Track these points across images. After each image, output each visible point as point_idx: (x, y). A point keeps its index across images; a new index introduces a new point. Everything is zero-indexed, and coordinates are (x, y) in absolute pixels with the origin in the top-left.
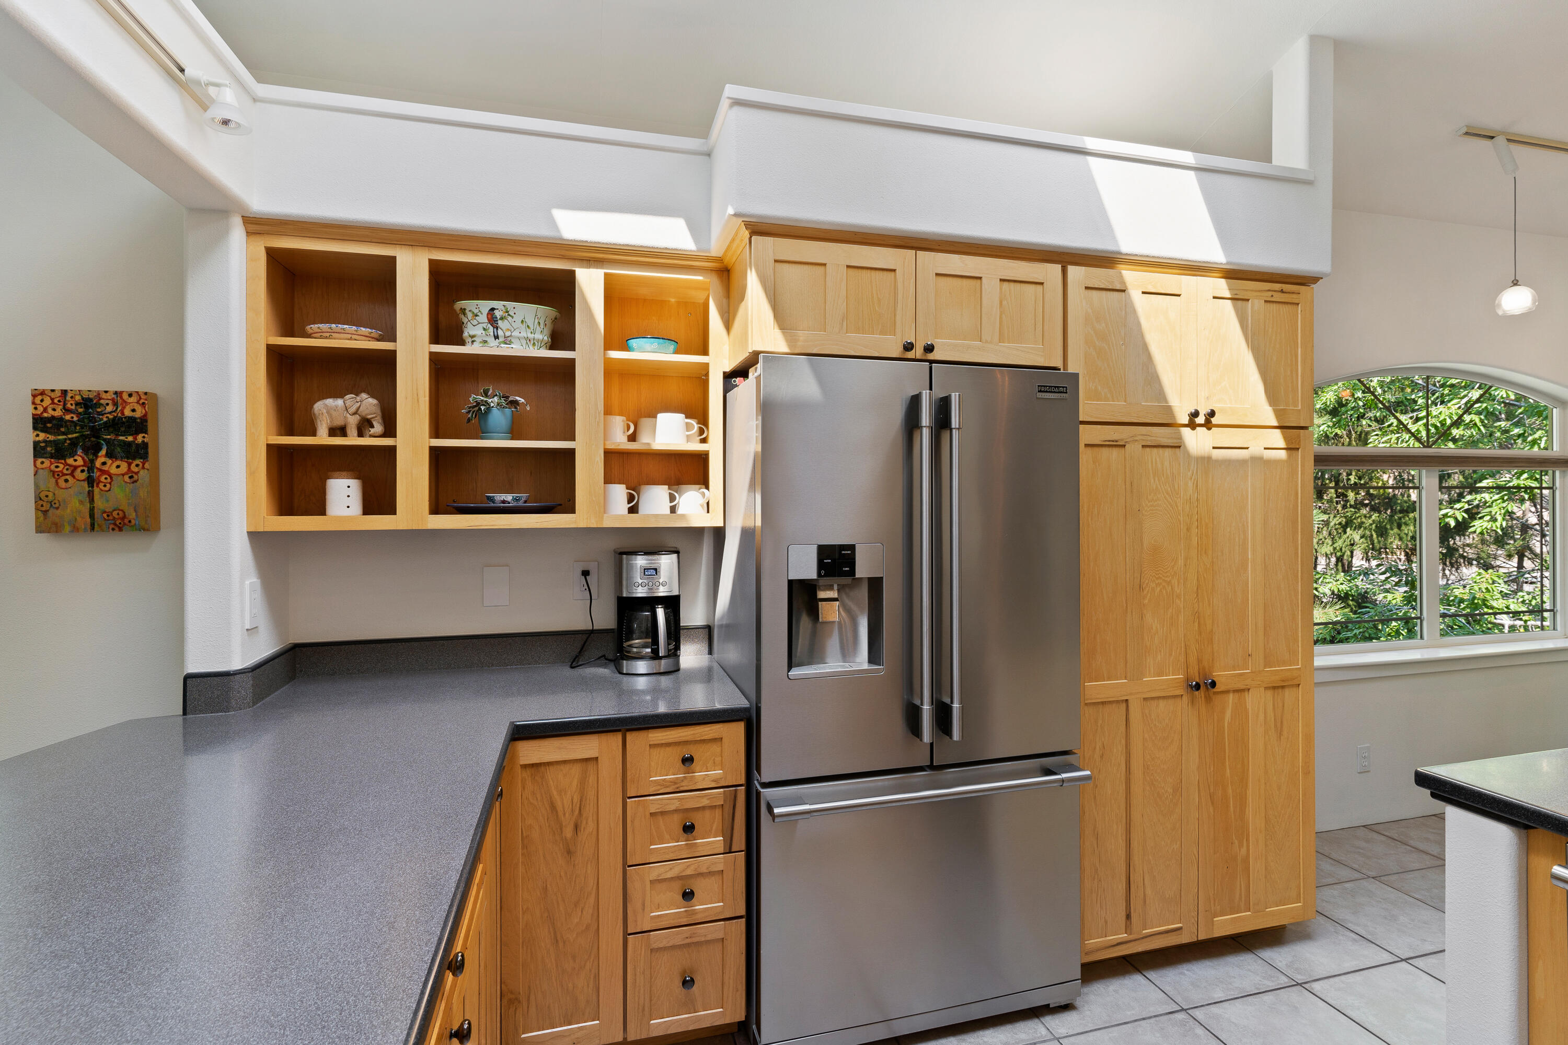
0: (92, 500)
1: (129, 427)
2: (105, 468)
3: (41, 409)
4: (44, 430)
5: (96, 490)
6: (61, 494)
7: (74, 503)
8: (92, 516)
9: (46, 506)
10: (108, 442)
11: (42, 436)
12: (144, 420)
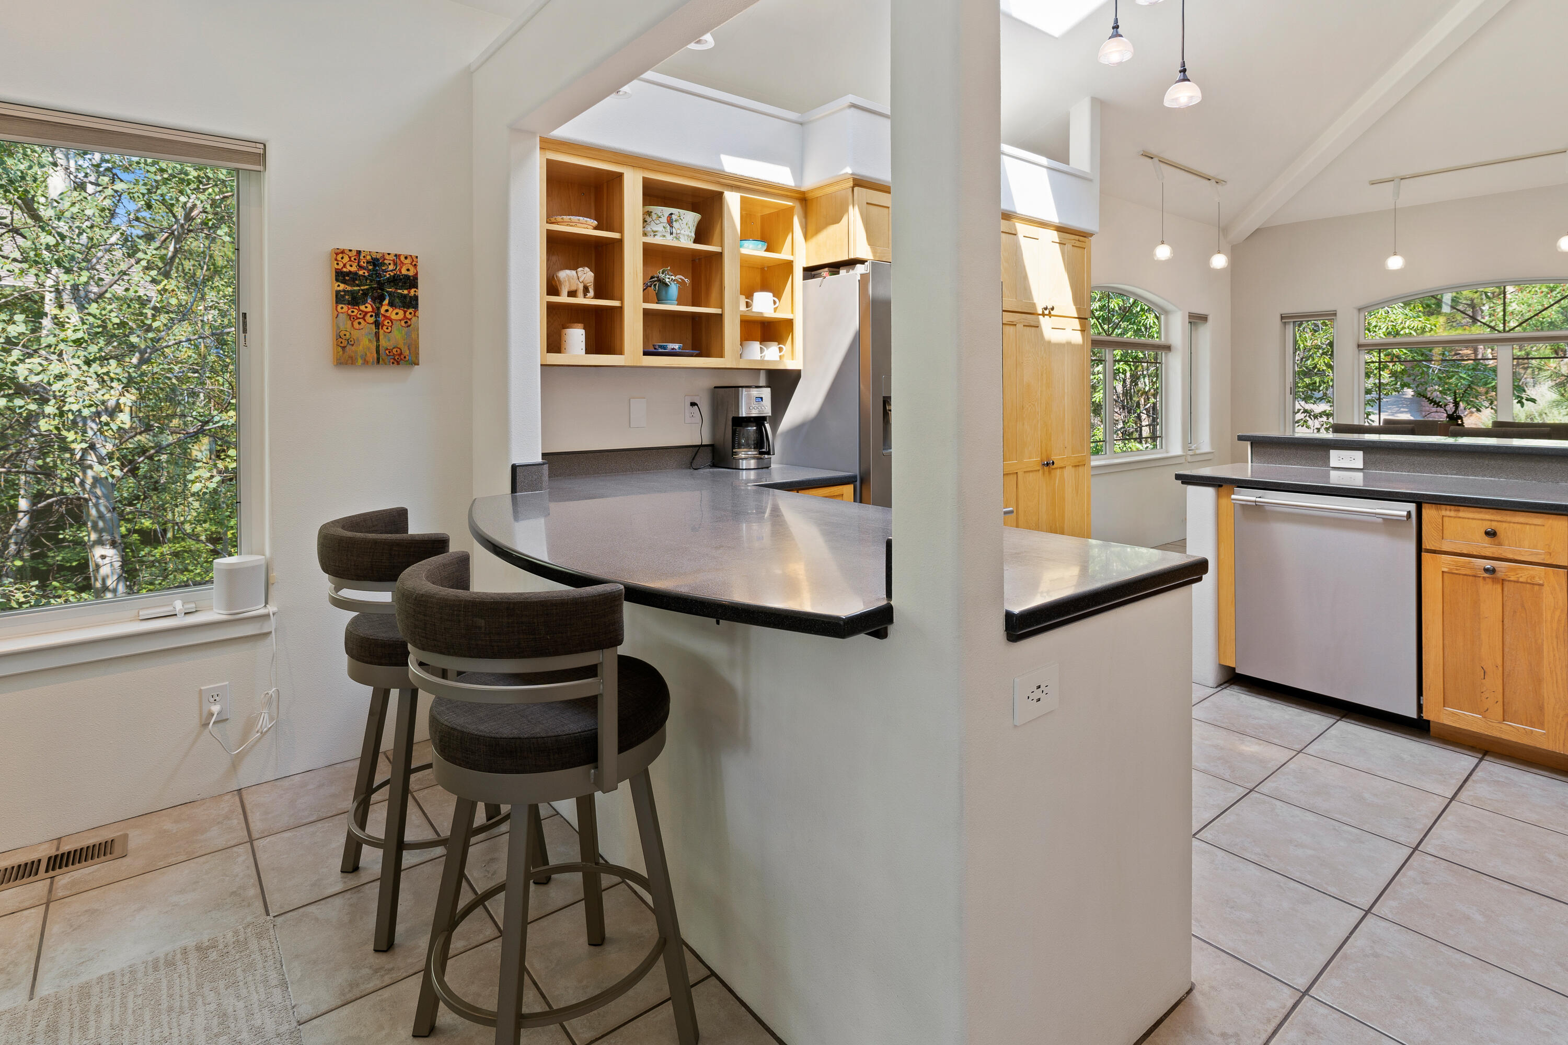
0: (378, 340)
1: (405, 283)
2: (388, 314)
3: (341, 265)
4: (344, 282)
5: (381, 332)
6: (356, 334)
7: (365, 342)
8: (378, 352)
9: (345, 343)
10: (390, 294)
11: (342, 286)
12: (415, 277)
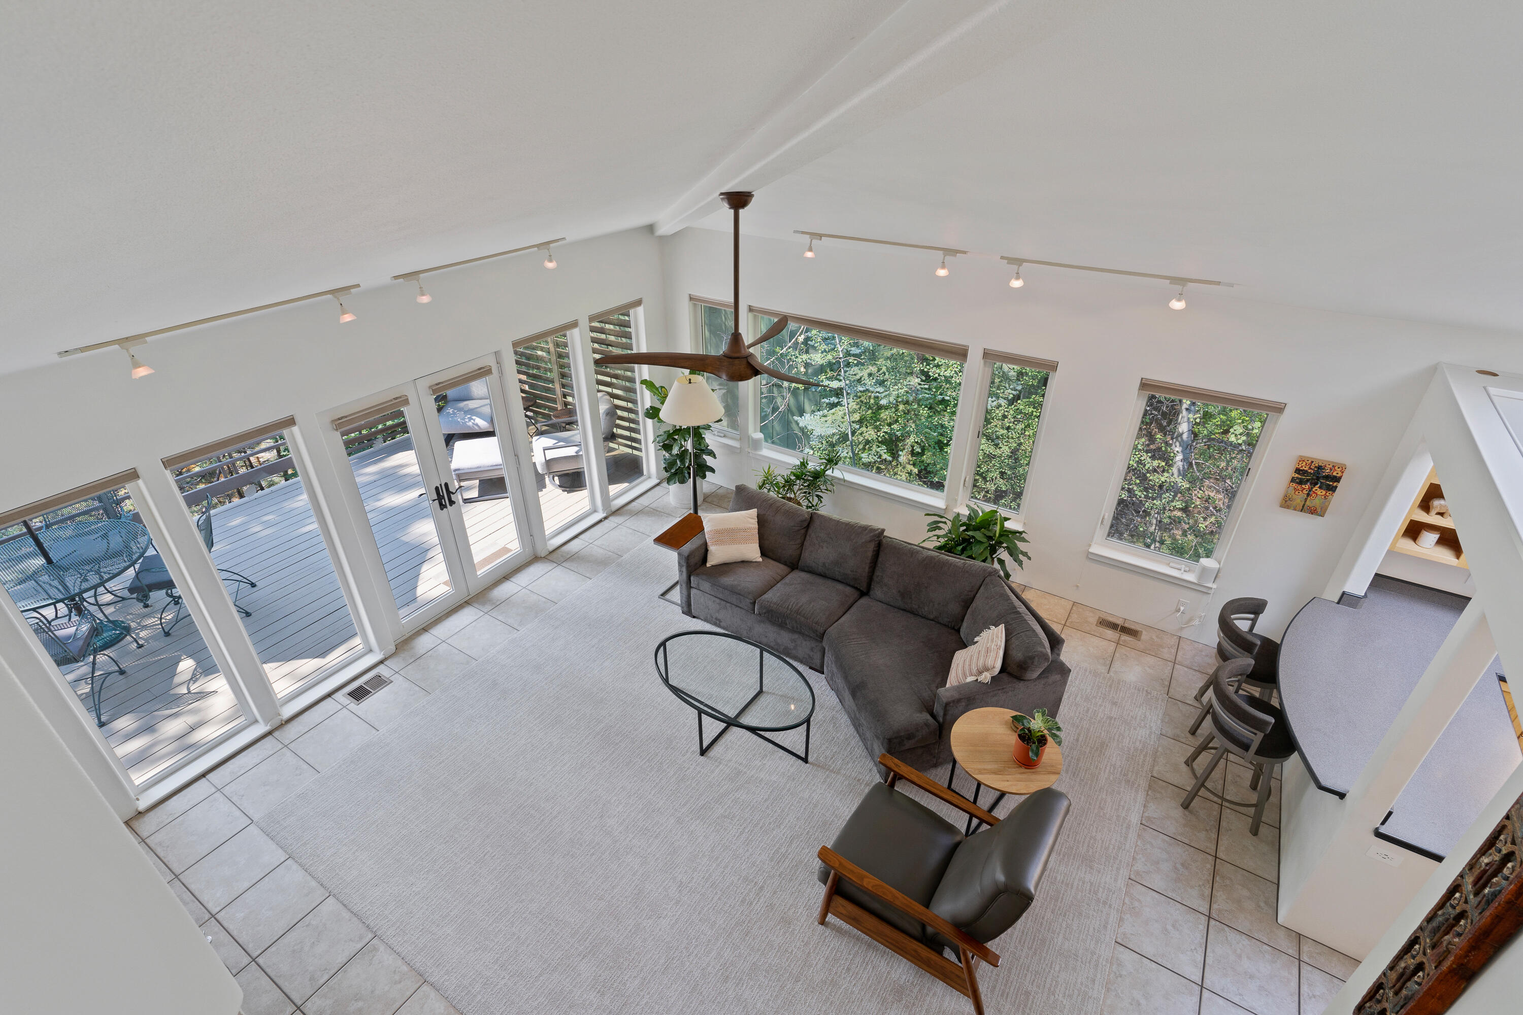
0: (1306, 501)
1: (1333, 479)
2: (1316, 491)
3: (1300, 466)
4: (1299, 474)
5: (1309, 498)
6: (1295, 497)
7: (1299, 501)
8: (1303, 507)
9: (1287, 499)
10: (1321, 483)
11: (1297, 475)
12: (1340, 478)
